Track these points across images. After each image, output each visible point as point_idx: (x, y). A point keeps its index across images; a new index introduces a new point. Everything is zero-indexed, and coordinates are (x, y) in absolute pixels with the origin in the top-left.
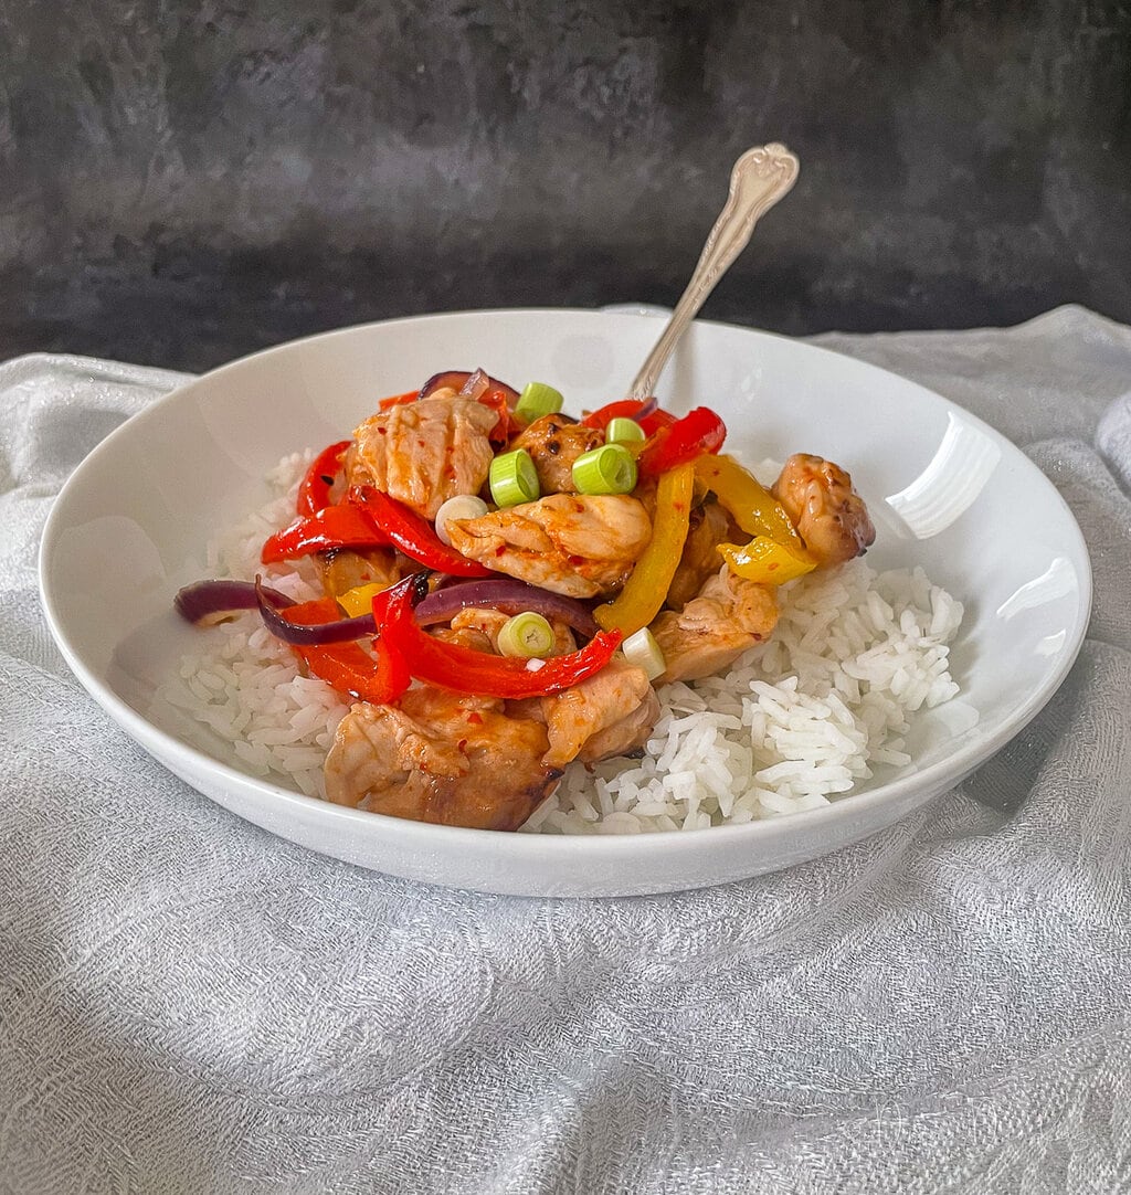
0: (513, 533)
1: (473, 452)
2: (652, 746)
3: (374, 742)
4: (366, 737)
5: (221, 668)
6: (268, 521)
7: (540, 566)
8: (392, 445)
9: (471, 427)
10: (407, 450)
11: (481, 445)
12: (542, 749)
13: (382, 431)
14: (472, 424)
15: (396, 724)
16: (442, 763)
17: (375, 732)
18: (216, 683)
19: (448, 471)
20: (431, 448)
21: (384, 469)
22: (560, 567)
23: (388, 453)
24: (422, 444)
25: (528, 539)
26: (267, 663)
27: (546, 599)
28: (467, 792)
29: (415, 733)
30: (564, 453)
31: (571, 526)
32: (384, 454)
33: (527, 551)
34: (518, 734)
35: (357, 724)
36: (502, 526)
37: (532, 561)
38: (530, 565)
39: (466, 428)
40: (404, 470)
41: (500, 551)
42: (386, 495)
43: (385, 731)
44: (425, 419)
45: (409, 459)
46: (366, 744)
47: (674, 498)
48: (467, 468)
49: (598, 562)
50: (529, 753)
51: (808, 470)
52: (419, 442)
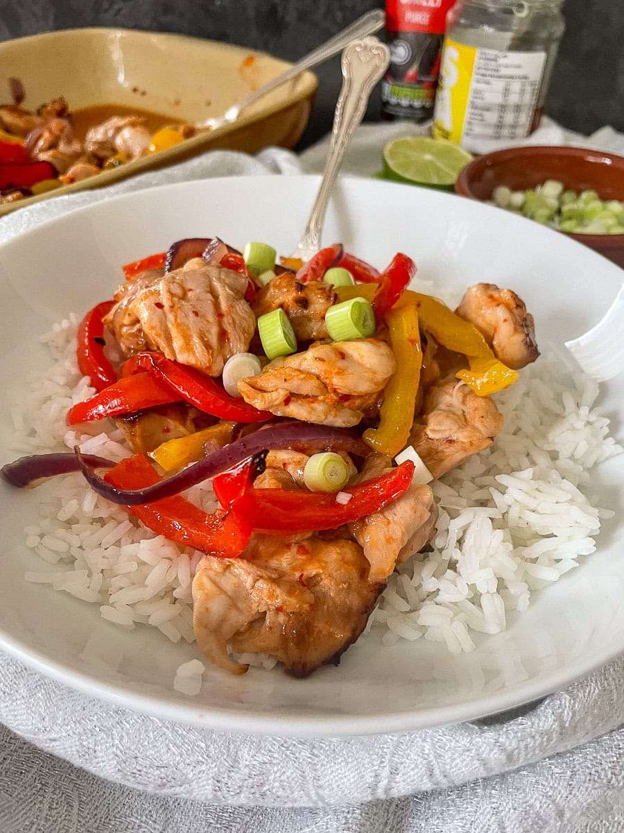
0: (295, 385)
1: (239, 315)
2: (438, 543)
3: (229, 594)
4: (222, 591)
5: (61, 532)
6: (58, 384)
7: (319, 407)
8: (171, 317)
9: (231, 293)
10: (184, 320)
11: (242, 307)
12: (363, 568)
13: (159, 305)
14: (233, 291)
15: (242, 572)
16: (293, 603)
17: (228, 583)
18: (61, 547)
19: (223, 334)
20: (204, 316)
21: (169, 339)
22: (334, 405)
23: (170, 326)
24: (196, 314)
25: (308, 387)
26: (101, 521)
27: (330, 434)
28: (320, 625)
29: (261, 577)
30: (312, 307)
31: (341, 372)
32: (167, 326)
33: (307, 396)
34: (340, 557)
35: (210, 579)
36: (285, 380)
37: (312, 405)
38: (312, 408)
39: (228, 294)
40: (187, 339)
41: (287, 401)
42: (175, 362)
43: (235, 580)
44: (191, 290)
45: (188, 329)
46: (223, 596)
47: (406, 335)
48: (237, 329)
49: (360, 397)
50: (355, 574)
51: (491, 297)
52: (194, 312)
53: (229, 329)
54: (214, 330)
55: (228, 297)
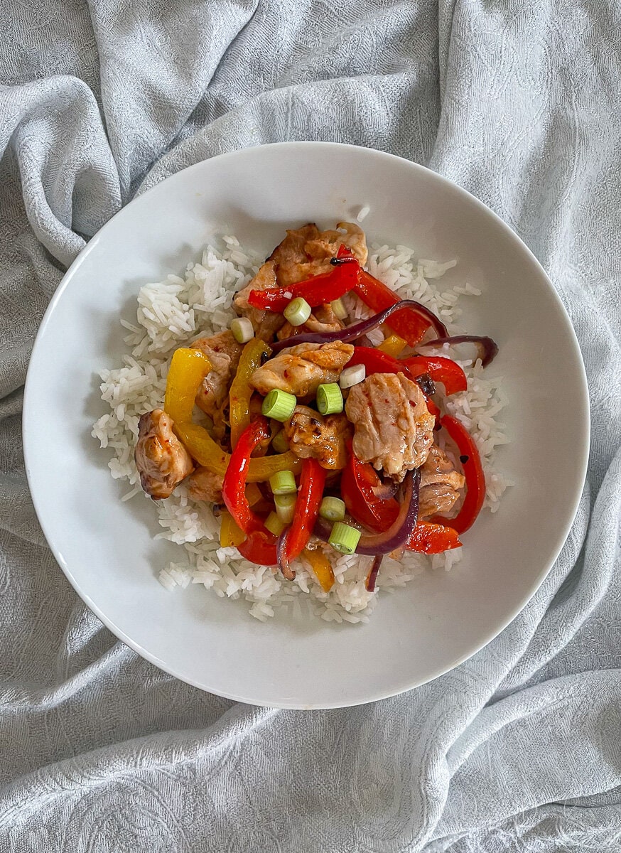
1: (357, 408)
9: (364, 425)
10: (394, 396)
19: (367, 393)
20: (381, 401)
23: (403, 390)
40: (391, 385)
45: (391, 391)
48: (358, 399)
52: (388, 402)
53: (363, 397)
54: (373, 393)
55: (366, 420)
